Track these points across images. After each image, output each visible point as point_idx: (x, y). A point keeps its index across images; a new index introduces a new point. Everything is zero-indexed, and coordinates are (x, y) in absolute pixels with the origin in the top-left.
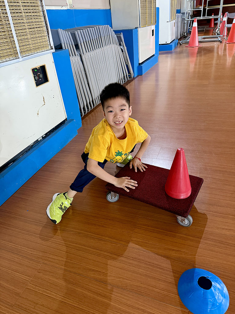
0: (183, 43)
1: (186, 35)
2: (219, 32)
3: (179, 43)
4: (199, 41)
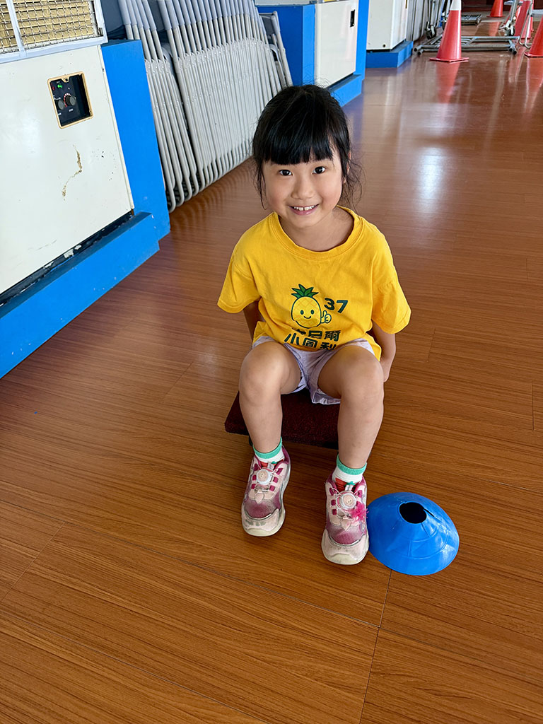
1: (433, 32)
2: (512, 28)
3: (416, 50)
4: (462, 48)
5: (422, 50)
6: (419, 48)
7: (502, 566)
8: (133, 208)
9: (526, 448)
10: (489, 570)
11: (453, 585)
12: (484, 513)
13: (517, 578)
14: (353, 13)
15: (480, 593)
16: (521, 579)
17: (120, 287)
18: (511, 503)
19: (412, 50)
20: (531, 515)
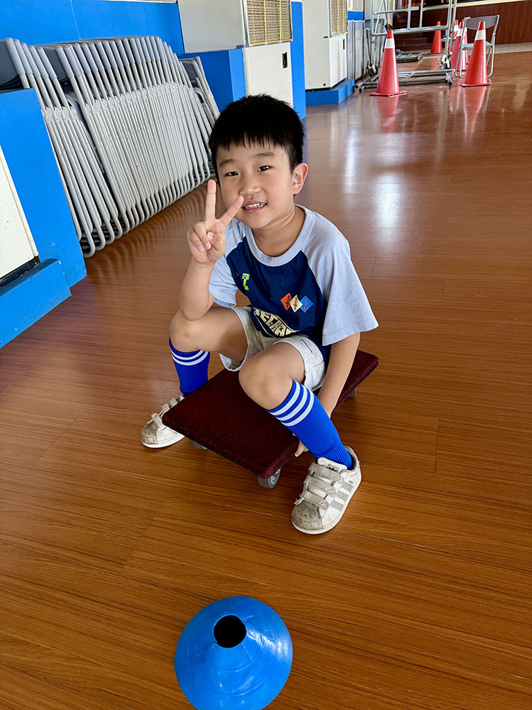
0: (365, 88)
1: (375, 70)
2: (448, 61)
3: (357, 87)
4: (400, 82)
5: (363, 87)
6: (360, 84)
7: (384, 649)
8: (37, 254)
9: (426, 495)
10: (370, 655)
11: (325, 679)
12: (371, 580)
13: (401, 664)
14: (285, 56)
15: (355, 687)
16: (405, 665)
17: (22, 338)
18: (402, 565)
19: (353, 87)
20: (424, 579)
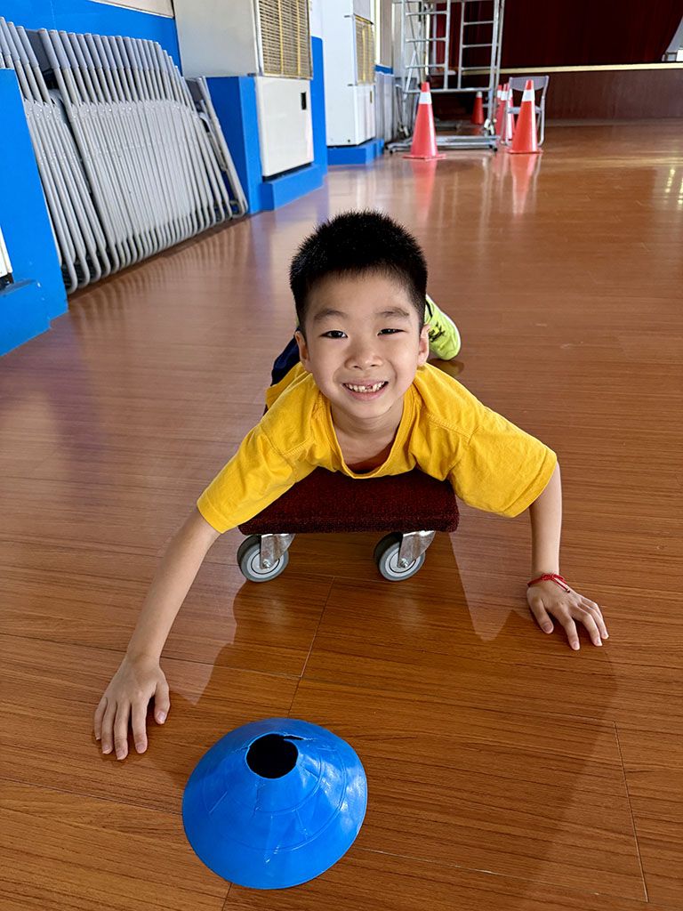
0: (397, 151)
1: (407, 133)
2: (492, 128)
3: (387, 148)
5: (395, 149)
6: (390, 146)
19: (383, 149)
